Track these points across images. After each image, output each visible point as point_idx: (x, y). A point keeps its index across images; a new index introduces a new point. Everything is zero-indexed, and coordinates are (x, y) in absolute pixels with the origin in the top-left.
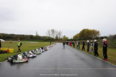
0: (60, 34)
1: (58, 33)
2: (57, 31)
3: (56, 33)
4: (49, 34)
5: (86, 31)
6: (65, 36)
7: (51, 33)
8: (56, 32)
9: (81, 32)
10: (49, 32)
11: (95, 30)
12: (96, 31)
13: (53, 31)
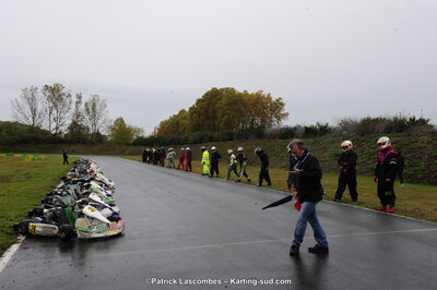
0: (93, 108)
1: (82, 107)
2: (80, 98)
3: (73, 105)
4: (34, 111)
5: (224, 100)
6: (120, 122)
7: (42, 104)
8: (74, 99)
9: (199, 101)
10: (32, 100)
11: (265, 93)
12: (269, 98)
13: (55, 94)
